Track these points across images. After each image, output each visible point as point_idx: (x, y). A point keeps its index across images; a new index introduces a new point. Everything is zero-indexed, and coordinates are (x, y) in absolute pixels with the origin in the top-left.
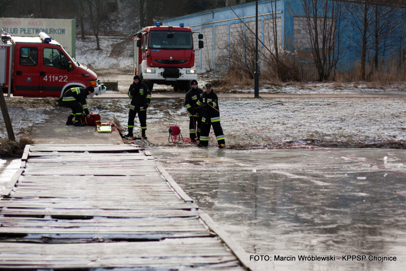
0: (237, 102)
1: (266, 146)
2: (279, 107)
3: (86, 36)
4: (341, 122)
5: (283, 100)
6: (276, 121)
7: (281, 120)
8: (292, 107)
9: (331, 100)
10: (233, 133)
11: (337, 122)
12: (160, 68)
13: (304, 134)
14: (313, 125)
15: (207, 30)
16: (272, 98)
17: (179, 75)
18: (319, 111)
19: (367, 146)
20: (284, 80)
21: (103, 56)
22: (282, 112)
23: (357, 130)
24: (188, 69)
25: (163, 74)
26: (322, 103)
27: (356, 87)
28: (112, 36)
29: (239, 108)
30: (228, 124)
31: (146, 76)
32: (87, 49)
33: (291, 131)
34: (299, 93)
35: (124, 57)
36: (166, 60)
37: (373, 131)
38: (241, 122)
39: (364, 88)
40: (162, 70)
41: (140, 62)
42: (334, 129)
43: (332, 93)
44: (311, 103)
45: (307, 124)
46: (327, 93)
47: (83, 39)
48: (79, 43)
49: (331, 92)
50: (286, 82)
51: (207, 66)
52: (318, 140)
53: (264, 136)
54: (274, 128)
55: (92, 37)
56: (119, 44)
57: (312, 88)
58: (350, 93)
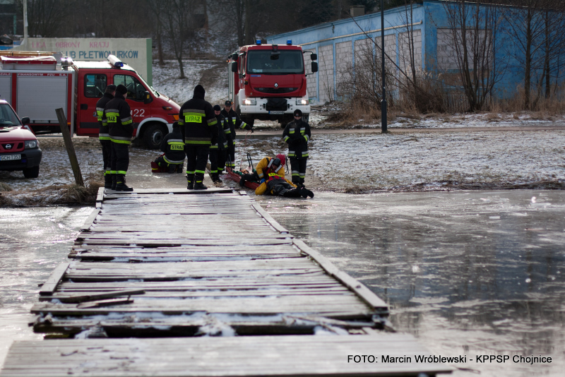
0: (360, 138)
1: (391, 189)
2: (413, 143)
3: (166, 61)
4: (489, 160)
5: (417, 135)
6: (407, 160)
7: (413, 159)
8: (429, 143)
9: (479, 134)
10: (352, 175)
11: (483, 160)
12: (262, 98)
13: (440, 175)
14: (453, 164)
15: (325, 49)
16: (404, 133)
17: (286, 106)
18: (463, 147)
19: (517, 187)
20: (423, 111)
21: (189, 87)
22: (415, 150)
23: (507, 169)
24: (298, 99)
25: (266, 106)
26: (468, 138)
27: (517, 118)
28: (201, 59)
29: (361, 145)
30: (347, 165)
31: (243, 109)
32: (168, 77)
33: (424, 171)
34: (441, 127)
35: (217, 87)
36: (270, 89)
37: (527, 170)
38: (364, 162)
39: (527, 119)
40: (265, 101)
41: (237, 92)
42: (479, 168)
43: (483, 126)
44: (453, 138)
45: (446, 164)
46: (477, 126)
47: (162, 64)
48: (157, 70)
49: (483, 124)
50: (427, 113)
51: (326, 96)
52: (456, 181)
53: (390, 178)
54: (404, 168)
55: (173, 61)
56: (210, 70)
57: (459, 120)
58: (507, 125)
